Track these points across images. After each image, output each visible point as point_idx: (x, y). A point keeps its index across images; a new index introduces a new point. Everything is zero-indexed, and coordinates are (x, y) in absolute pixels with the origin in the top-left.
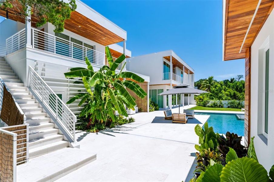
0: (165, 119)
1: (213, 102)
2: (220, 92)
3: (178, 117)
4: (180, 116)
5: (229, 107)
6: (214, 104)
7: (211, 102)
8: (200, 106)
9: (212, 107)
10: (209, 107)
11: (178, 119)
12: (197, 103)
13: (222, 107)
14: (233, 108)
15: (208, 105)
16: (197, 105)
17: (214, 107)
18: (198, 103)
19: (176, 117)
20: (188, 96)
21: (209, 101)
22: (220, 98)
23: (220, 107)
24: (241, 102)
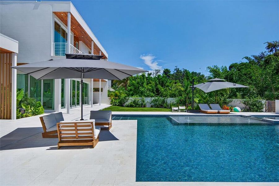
0: (44, 137)
1: (133, 100)
2: (142, 85)
3: (74, 132)
4: (78, 128)
5: (152, 107)
6: (134, 102)
7: (131, 100)
8: (115, 105)
9: (131, 106)
10: (128, 106)
11: (75, 137)
12: (112, 101)
13: (145, 106)
14: (158, 107)
15: (127, 103)
16: (111, 104)
17: (135, 107)
18: (114, 101)
19: (67, 133)
20: (99, 91)
21: (128, 99)
22: (142, 94)
23: (141, 107)
24: (166, 100)
